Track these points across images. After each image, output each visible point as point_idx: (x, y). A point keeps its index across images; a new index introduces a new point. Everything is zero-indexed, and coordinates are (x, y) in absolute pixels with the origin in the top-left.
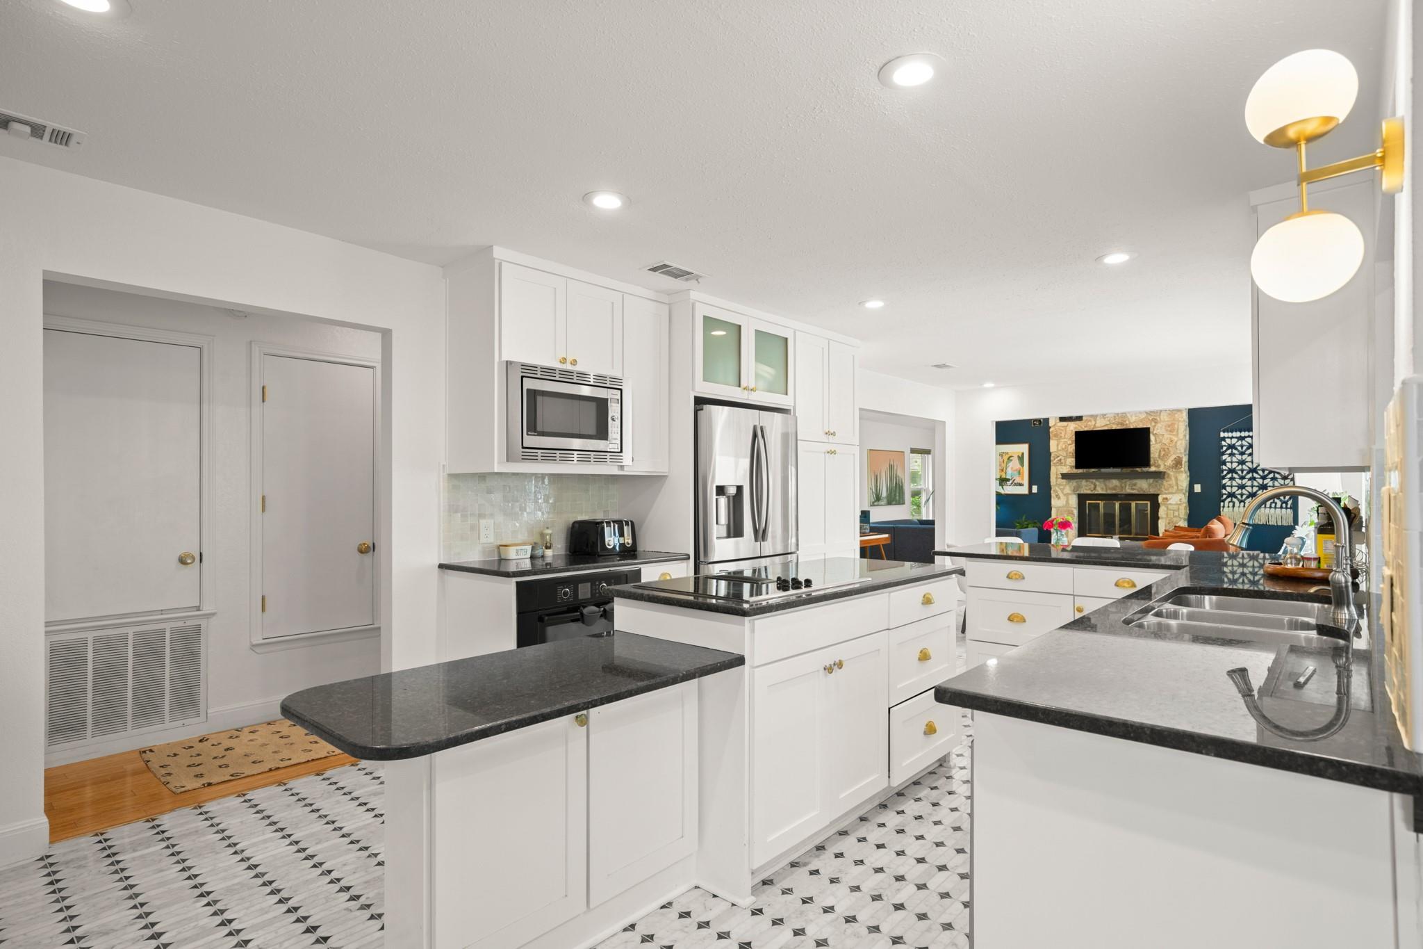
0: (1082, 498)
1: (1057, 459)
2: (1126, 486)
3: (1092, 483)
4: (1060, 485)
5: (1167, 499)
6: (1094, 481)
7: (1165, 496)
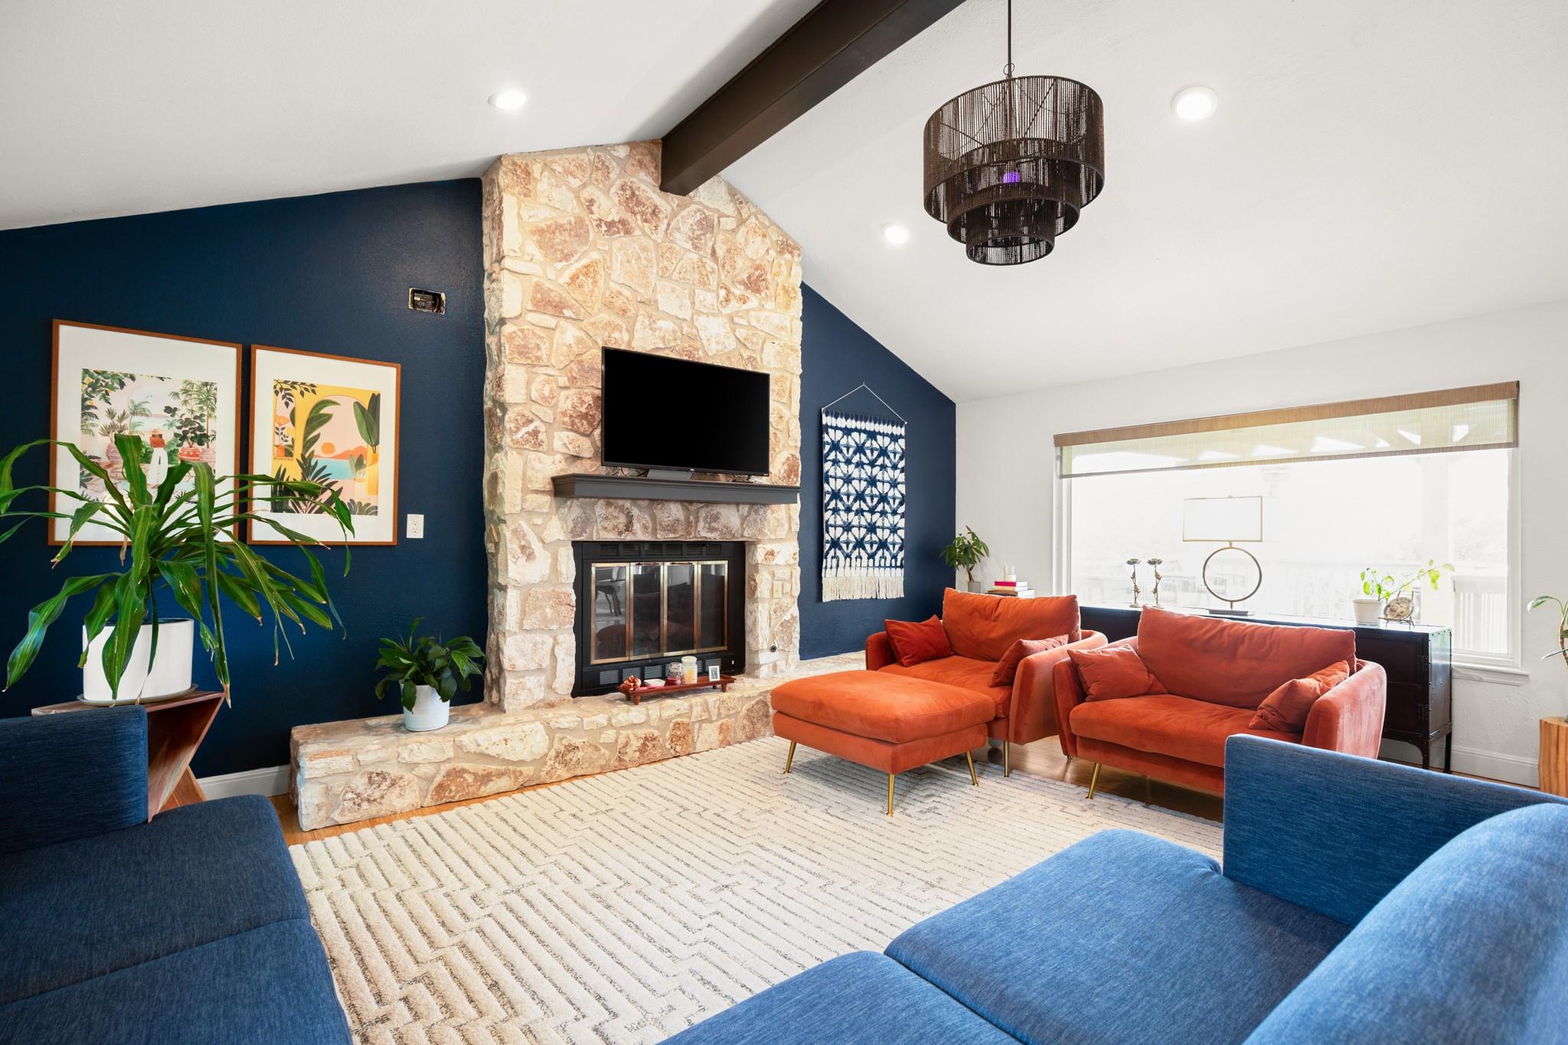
0: (586, 552)
1: (524, 430)
2: (697, 522)
3: (622, 509)
4: (530, 513)
5: (772, 553)
6: (628, 504)
7: (769, 547)
